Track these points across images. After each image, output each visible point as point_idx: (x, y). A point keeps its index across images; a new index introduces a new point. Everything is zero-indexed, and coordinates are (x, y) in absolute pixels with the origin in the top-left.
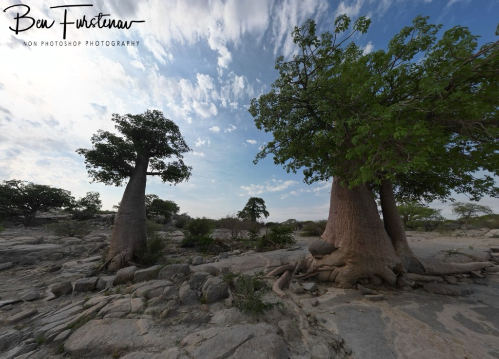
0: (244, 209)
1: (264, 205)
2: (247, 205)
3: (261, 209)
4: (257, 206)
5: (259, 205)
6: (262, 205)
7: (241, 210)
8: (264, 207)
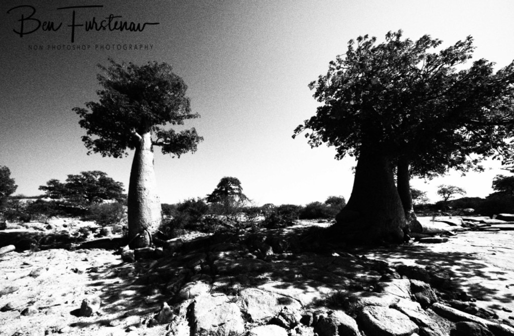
0: (214, 192)
1: (240, 187)
2: (218, 186)
3: (236, 191)
4: (231, 188)
5: (233, 187)
6: (237, 187)
7: (211, 193)
8: (240, 189)
